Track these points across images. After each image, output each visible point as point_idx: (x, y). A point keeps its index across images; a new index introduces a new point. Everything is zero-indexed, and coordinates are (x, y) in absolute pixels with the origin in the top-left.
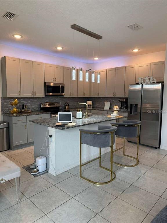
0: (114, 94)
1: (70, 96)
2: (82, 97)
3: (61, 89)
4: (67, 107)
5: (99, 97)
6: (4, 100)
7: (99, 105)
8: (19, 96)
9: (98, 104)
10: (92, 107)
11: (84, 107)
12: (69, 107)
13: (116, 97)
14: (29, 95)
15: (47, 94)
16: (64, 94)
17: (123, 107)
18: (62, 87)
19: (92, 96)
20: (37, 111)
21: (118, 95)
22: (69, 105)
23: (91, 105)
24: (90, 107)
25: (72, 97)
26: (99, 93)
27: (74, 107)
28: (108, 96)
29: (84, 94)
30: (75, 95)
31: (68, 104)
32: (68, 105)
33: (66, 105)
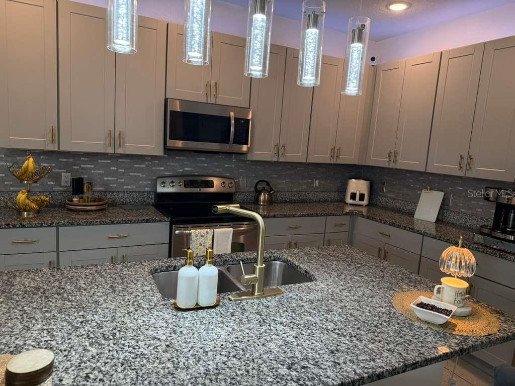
0: (467, 161)
1: (275, 159)
2: (328, 162)
3: (232, 129)
4: (262, 198)
5: (398, 166)
6: (9, 159)
7: (394, 199)
8: (51, 147)
9: (392, 196)
10: (365, 202)
11: (337, 201)
12: (270, 195)
13: (471, 174)
14: (97, 145)
15: (171, 143)
16: (245, 148)
17: (504, 232)
18: (236, 119)
19: (371, 164)
20: (144, 204)
21: (482, 170)
22: (272, 190)
23: (362, 197)
24: (357, 201)
25: (282, 160)
26: (396, 153)
27: (294, 198)
28: (437, 167)
29: (335, 152)
30: (295, 155)
31: (268, 184)
32: (267, 187)
33: (260, 187)
